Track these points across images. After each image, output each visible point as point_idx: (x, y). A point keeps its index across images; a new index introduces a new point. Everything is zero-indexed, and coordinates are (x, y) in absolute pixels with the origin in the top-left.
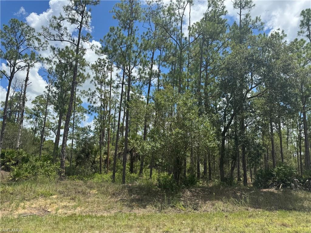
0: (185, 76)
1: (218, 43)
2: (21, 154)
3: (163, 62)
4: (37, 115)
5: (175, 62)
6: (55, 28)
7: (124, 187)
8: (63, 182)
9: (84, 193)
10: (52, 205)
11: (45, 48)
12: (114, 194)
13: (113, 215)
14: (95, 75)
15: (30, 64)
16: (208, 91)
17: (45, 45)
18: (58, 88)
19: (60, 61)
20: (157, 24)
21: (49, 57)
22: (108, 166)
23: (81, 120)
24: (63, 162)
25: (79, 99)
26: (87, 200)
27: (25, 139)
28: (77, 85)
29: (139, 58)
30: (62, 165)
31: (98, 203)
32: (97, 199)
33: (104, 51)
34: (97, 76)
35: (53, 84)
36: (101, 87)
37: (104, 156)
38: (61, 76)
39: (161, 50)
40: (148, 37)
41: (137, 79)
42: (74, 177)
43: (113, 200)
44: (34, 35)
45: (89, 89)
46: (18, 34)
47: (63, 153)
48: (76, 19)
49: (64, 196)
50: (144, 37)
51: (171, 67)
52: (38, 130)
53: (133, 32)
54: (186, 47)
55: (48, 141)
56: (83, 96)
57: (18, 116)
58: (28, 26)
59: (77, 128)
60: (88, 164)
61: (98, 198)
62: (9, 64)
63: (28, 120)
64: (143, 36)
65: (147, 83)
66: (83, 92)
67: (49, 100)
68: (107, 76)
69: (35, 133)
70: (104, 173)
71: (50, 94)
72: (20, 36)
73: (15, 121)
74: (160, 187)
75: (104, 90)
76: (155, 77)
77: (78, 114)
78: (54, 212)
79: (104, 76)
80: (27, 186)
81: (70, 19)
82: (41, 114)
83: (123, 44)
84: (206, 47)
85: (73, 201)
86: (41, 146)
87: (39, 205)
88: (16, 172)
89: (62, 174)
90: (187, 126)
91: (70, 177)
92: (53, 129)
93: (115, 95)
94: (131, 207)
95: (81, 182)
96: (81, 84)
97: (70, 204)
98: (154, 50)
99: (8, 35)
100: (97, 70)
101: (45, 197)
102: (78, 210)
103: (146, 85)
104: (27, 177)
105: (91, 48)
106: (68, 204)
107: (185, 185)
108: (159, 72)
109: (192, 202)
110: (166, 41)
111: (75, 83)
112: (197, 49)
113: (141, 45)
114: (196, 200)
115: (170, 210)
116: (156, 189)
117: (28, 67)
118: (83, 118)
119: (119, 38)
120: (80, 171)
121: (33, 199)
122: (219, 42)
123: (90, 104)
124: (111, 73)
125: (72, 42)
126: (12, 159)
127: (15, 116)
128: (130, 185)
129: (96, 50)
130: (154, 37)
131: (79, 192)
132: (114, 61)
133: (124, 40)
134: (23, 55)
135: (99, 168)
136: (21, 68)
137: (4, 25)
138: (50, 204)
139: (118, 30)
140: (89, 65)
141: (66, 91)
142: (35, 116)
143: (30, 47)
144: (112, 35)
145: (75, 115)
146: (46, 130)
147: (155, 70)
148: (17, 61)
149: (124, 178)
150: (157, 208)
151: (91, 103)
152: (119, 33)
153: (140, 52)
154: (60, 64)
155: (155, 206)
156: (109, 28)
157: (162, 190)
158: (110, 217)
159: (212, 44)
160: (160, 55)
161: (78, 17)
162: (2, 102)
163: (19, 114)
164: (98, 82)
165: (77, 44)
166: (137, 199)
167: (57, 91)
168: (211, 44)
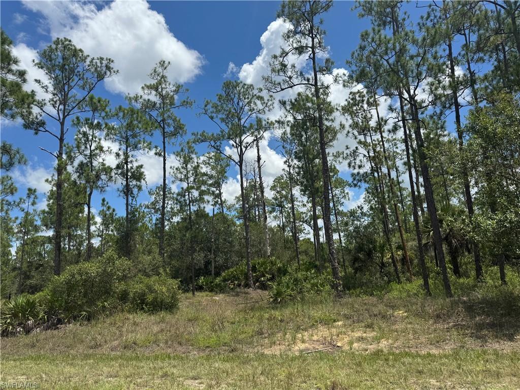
2: (275, 265)
3: (475, 54)
4: (281, 205)
5: (502, 43)
6: (278, 71)
7: (455, 304)
8: (344, 300)
9: (384, 317)
10: (340, 336)
11: (271, 107)
12: (438, 316)
13: (451, 353)
14: (350, 122)
15: (259, 136)
17: (270, 103)
18: (299, 159)
19: (295, 118)
21: (280, 118)
22: (409, 269)
23: (343, 200)
24: (335, 268)
25: (333, 167)
26: (394, 327)
27: (274, 242)
28: (326, 147)
29: (424, 65)
30: (335, 273)
31: (415, 332)
32: (409, 326)
33: (360, 77)
34: (354, 122)
35: (292, 155)
36: (365, 138)
37: (399, 253)
38: (300, 140)
39: (465, 34)
40: (431, 21)
41: (430, 102)
42: (358, 293)
43: (439, 326)
44: (255, 93)
45: (347, 146)
46: (236, 100)
47: (332, 256)
48: (304, 45)
49: (354, 322)
50: (423, 24)
52: (287, 226)
53: (400, 25)
55: (303, 240)
56: (338, 162)
57: (259, 212)
58: (245, 84)
59: (341, 213)
60: (375, 269)
61: (411, 323)
62: (235, 144)
63: (271, 215)
65: (451, 105)
66: (337, 156)
67: (292, 181)
68: (370, 117)
69: (284, 230)
70: (405, 281)
71: (292, 171)
72: (238, 102)
73: (256, 219)
75: (371, 141)
76: (465, 88)
77: (337, 192)
78: (347, 348)
79: (365, 118)
80: (297, 309)
81: (296, 49)
82: (285, 203)
83: (389, 52)
85: (370, 329)
86: (297, 249)
87: (322, 336)
88: (276, 289)
89: (339, 289)
91: (351, 291)
92: (306, 221)
93: (391, 144)
94: (483, 339)
95: (373, 299)
96: (331, 144)
97: (368, 335)
98: (450, 39)
99: (225, 106)
100: (353, 112)
101: (326, 324)
102: (384, 344)
103: (450, 108)
104: (290, 296)
105: (336, 80)
106: (364, 335)
108: (471, 76)
111: (323, 145)
113: (424, 39)
117: (256, 141)
118: (345, 196)
119: (379, 45)
120: (365, 281)
121: (311, 327)
123: (353, 171)
124: (376, 109)
125: (307, 82)
126: (266, 272)
127: (255, 213)
128: (465, 298)
129: (344, 81)
130: (444, 17)
131: (375, 315)
132: (377, 88)
133: (390, 45)
134: (248, 127)
135: (394, 274)
136: (249, 145)
137: (217, 95)
138: (338, 336)
139: (374, 33)
140: (337, 109)
141: (312, 161)
142: (278, 208)
143: (253, 112)
144: (367, 45)
145: (334, 193)
146: (298, 224)
147: (461, 76)
148: (243, 138)
149: (447, 287)
151: (355, 169)
152: (377, 36)
153: (425, 54)
154: (295, 122)
156: (359, 36)
158: (446, 357)
160: (465, 43)
161: (306, 42)
163: (259, 209)
164: (358, 132)
165: (313, 83)
166: (488, 324)
167: (300, 164)
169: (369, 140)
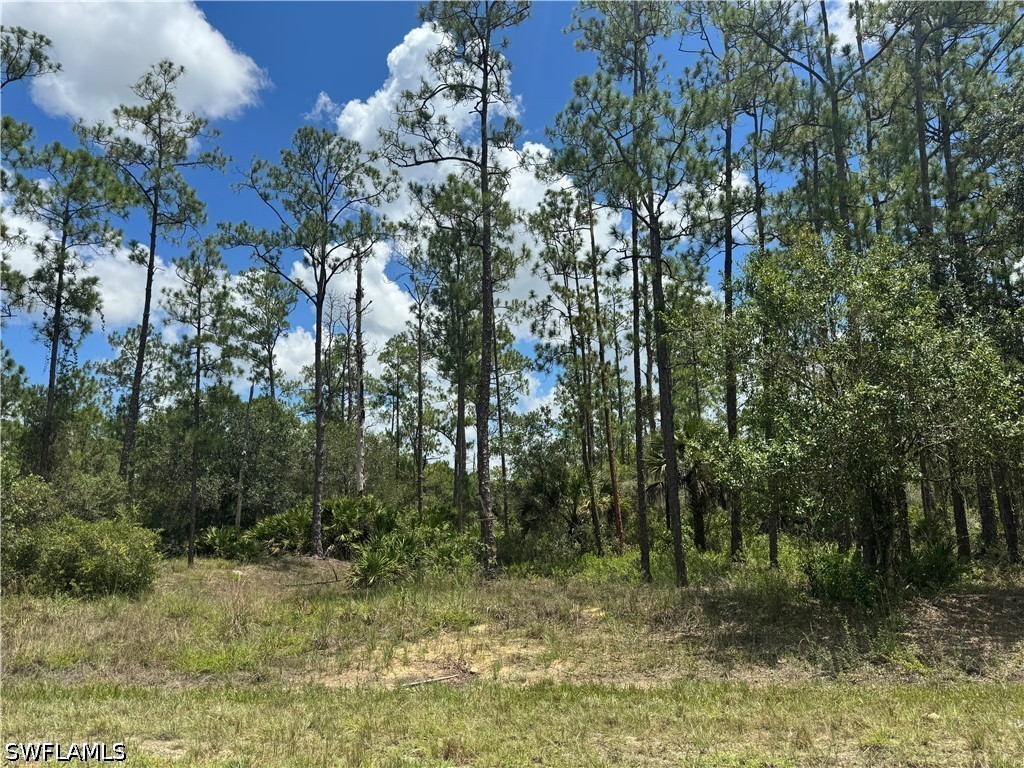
0: (863, 185)
1: (982, 36)
2: (371, 510)
3: (767, 153)
4: (397, 393)
5: (813, 143)
6: (413, 125)
7: (688, 598)
8: (496, 584)
9: (563, 617)
10: (478, 652)
11: (393, 194)
12: (658, 620)
13: (670, 687)
14: (542, 246)
15: (362, 249)
16: (966, 227)
17: (392, 185)
18: (442, 305)
19: (438, 224)
20: (731, 28)
21: (409, 219)
22: (618, 529)
23: (516, 394)
24: (487, 522)
25: (504, 328)
26: (578, 638)
27: (376, 464)
28: (494, 289)
29: (680, 159)
30: (485, 532)
31: (614, 648)
32: (606, 636)
33: (564, 163)
34: (549, 248)
35: (428, 296)
36: (566, 282)
37: (604, 499)
38: (446, 268)
39: (755, 115)
40: (702, 80)
41: (684, 230)
42: (524, 569)
43: (657, 637)
44: (361, 161)
45: (532, 293)
46: (320, 169)
47: (483, 498)
48: (468, 84)
49: (508, 626)
50: (688, 83)
51: (799, 164)
52: (405, 435)
53: (648, 78)
54: (851, 81)
55: (435, 465)
56: (514, 320)
57: (350, 402)
58: (342, 140)
59: (511, 419)
60: (560, 526)
61: (609, 631)
62: (311, 259)
63: (375, 411)
64: (684, 83)
65: (719, 239)
66: (513, 308)
67: (423, 347)
68: (579, 242)
69: (399, 444)
70: (611, 552)
71: (424, 327)
72: (326, 172)
73: (343, 416)
74: (815, 592)
75: (575, 288)
76: (746, 212)
77: (507, 377)
78: (487, 675)
79: (569, 243)
80: (403, 598)
81: (452, 87)
82: (405, 390)
83: (622, 124)
84: (933, 61)
85: (534, 641)
86: (419, 482)
87: (444, 653)
88: (368, 560)
89: (490, 561)
90: (899, 367)
91: (512, 567)
92: (443, 428)
93: (611, 298)
94: (726, 662)
95: (548, 584)
96: (505, 283)
97: (530, 652)
98: (729, 119)
99: (295, 177)
100: (548, 228)
101: (454, 629)
102: (557, 669)
103: (717, 244)
104: (395, 572)
105: (522, 163)
106: (523, 651)
107: (915, 584)
108: (758, 193)
109: (951, 644)
110: (771, 79)
111: (488, 285)
112: (901, 76)
113: (685, 112)
114: (969, 636)
115: (871, 673)
116: (804, 600)
117: (356, 259)
118: (521, 385)
119: (606, 109)
120: (539, 548)
121: (425, 635)
122: (985, 31)
123: (538, 341)
124: (591, 229)
125: (466, 157)
126: (352, 525)
127: (343, 404)
128: (707, 589)
129: (537, 167)
130: (724, 77)
131: (548, 614)
132: (596, 190)
133: (625, 112)
134: (341, 227)
135: (593, 537)
136: (341, 264)
137: (282, 153)
138: (474, 652)
139: (599, 84)
140: (520, 219)
141: (466, 312)
142: (391, 397)
143: (355, 198)
144: (584, 104)
145: (501, 380)
146: (427, 433)
147: (742, 189)
148: (329, 248)
149: (680, 566)
150: (820, 666)
151: (542, 336)
152: (604, 92)
153: (684, 139)
154: (438, 232)
155: (812, 659)
156: (572, 84)
157: (824, 605)
158: (661, 694)
159: (956, 44)
160: (754, 130)
162: (306, 368)
163: (350, 395)
164: (555, 268)
165: (479, 161)
166: (739, 635)
167: (442, 316)
168: (953, 47)
169: (572, 285)
